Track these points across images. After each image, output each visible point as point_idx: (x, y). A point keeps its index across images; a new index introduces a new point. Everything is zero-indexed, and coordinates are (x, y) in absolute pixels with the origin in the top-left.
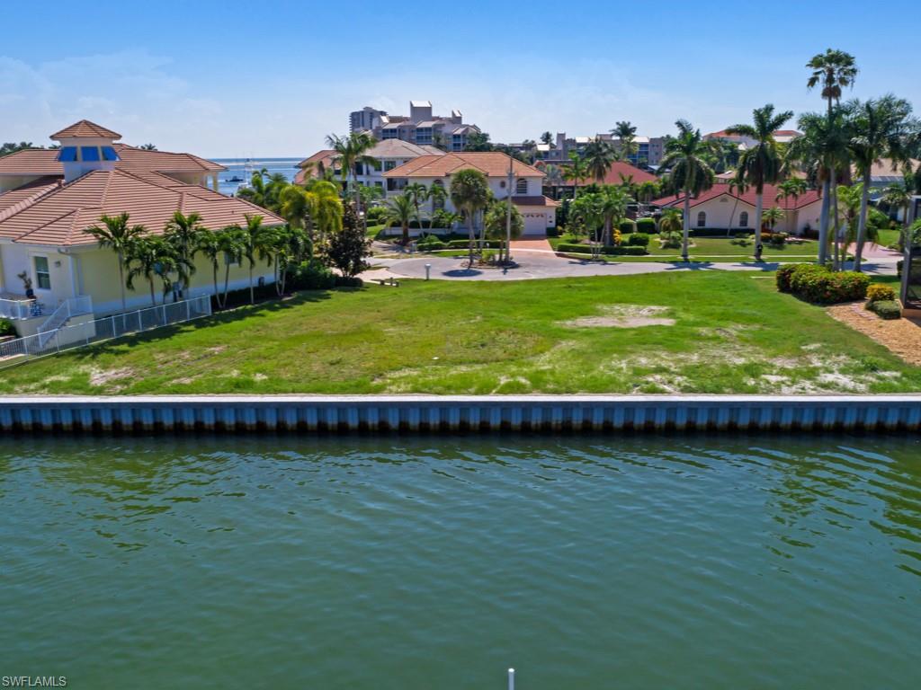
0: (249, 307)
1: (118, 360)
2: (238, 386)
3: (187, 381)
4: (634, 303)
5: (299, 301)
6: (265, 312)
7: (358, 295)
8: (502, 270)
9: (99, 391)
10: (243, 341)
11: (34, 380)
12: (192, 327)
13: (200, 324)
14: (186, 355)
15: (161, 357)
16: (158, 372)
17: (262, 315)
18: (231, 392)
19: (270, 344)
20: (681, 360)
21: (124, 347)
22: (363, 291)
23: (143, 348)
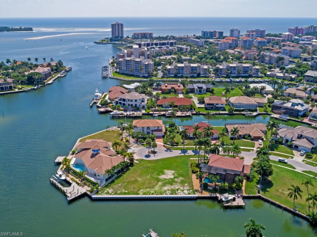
0: (121, 173)
1: (110, 188)
2: (125, 194)
3: (119, 192)
4: (170, 170)
5: (126, 171)
6: (123, 175)
7: (133, 168)
8: (154, 155)
9: (111, 194)
10: (122, 183)
11: (103, 192)
12: (115, 180)
13: (116, 178)
14: (117, 186)
15: (114, 186)
16: (115, 190)
17: (123, 176)
18: (124, 195)
19: (126, 184)
20: (171, 188)
21: (110, 185)
22: (134, 166)
23: (112, 185)
